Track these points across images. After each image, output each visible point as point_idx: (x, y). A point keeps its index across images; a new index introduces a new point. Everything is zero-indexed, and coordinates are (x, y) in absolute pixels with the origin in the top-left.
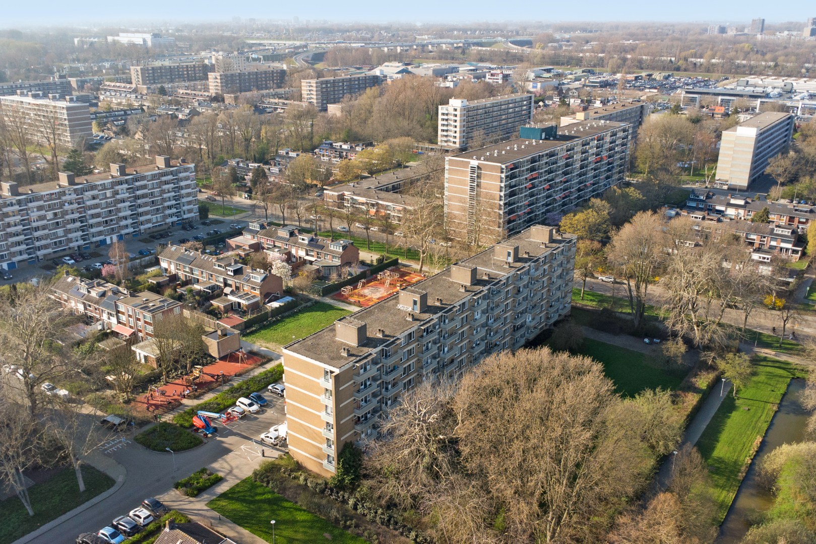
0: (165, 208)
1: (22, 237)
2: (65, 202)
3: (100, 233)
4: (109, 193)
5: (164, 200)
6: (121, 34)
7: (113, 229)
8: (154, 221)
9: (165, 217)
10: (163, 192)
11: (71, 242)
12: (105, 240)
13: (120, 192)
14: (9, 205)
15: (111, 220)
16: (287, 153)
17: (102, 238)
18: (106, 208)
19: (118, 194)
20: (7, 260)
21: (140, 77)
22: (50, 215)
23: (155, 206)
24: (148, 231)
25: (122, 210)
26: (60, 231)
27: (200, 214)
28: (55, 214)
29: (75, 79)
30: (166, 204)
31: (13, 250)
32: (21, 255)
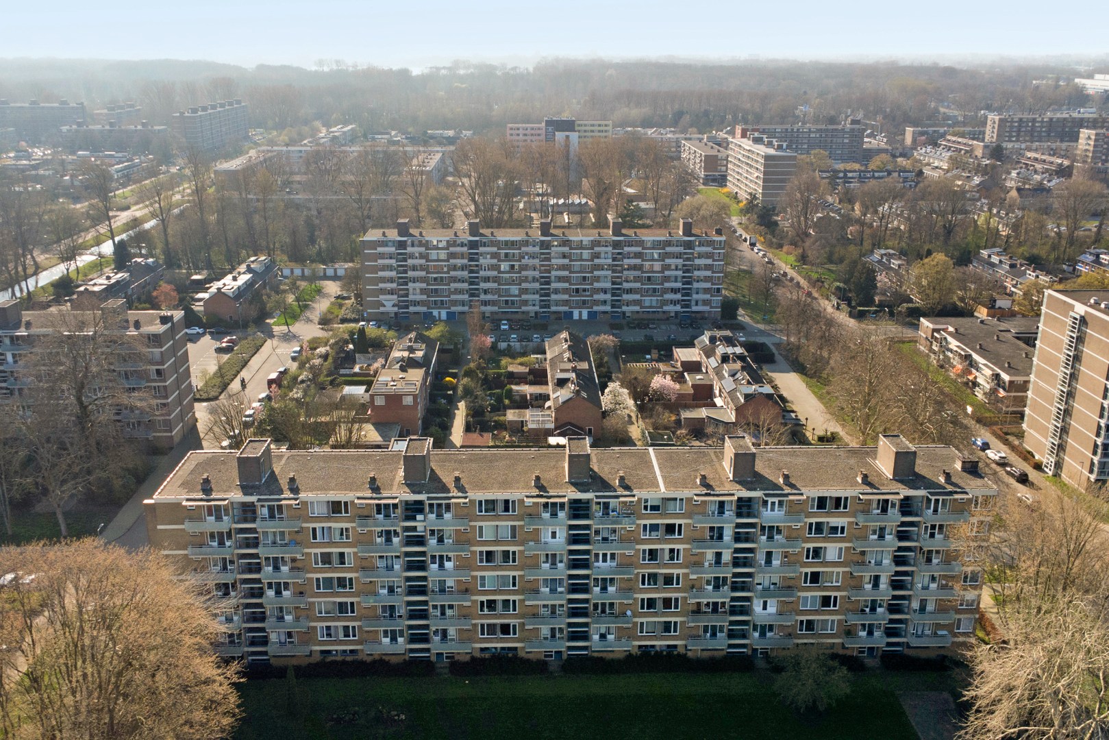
0: (666, 291)
1: (465, 286)
2: (527, 254)
3: (566, 303)
4: (586, 254)
5: (667, 279)
6: (1097, 76)
7: (584, 302)
8: (647, 304)
9: (665, 302)
10: (667, 267)
11: (526, 305)
12: (572, 313)
13: (602, 255)
14: (458, 245)
15: (584, 290)
16: (989, 256)
17: (566, 309)
18: (579, 272)
19: (598, 258)
20: (446, 308)
21: (995, 131)
22: (504, 266)
23: (652, 284)
24: (635, 316)
25: (601, 279)
26: (514, 290)
27: (722, 311)
28: (512, 267)
29: (912, 129)
30: (667, 285)
31: (453, 297)
32: (463, 305)
